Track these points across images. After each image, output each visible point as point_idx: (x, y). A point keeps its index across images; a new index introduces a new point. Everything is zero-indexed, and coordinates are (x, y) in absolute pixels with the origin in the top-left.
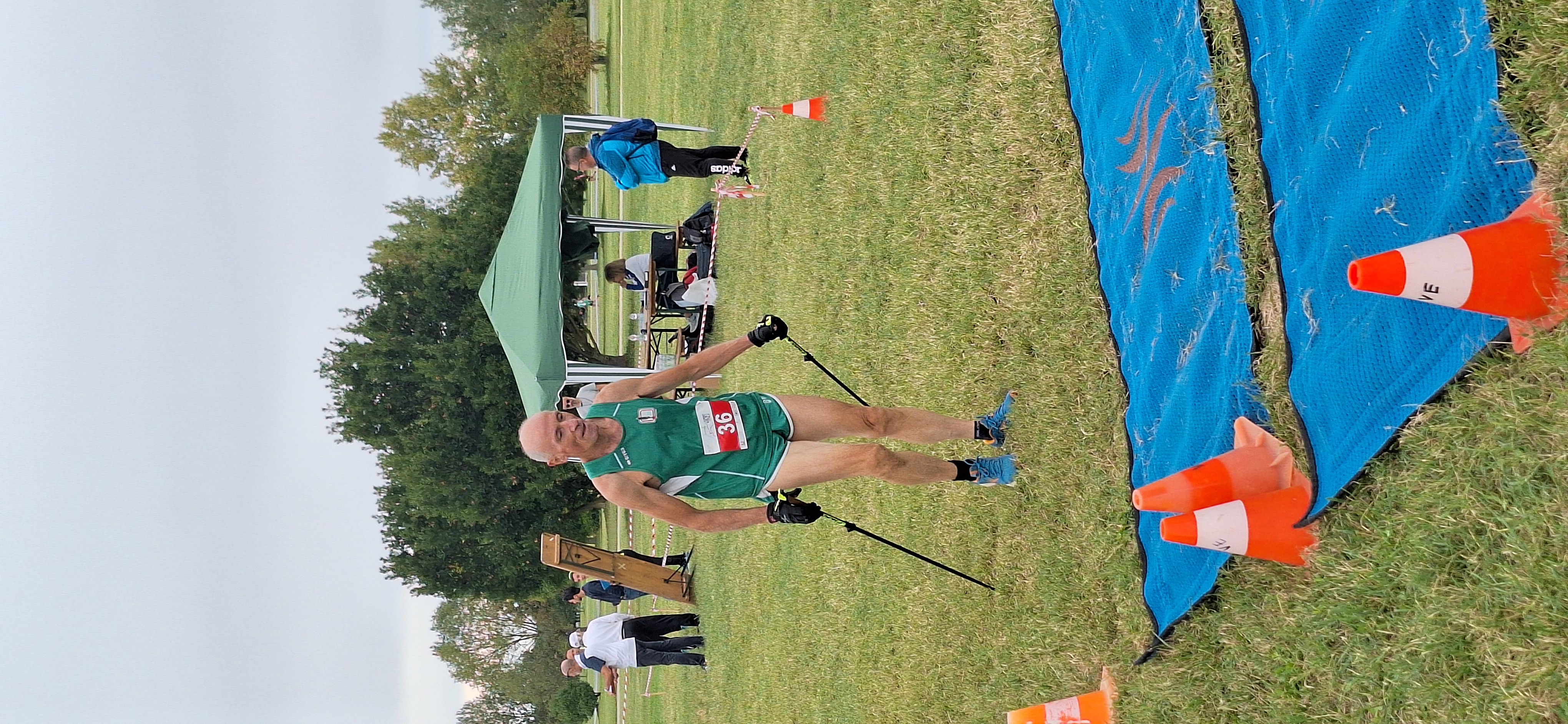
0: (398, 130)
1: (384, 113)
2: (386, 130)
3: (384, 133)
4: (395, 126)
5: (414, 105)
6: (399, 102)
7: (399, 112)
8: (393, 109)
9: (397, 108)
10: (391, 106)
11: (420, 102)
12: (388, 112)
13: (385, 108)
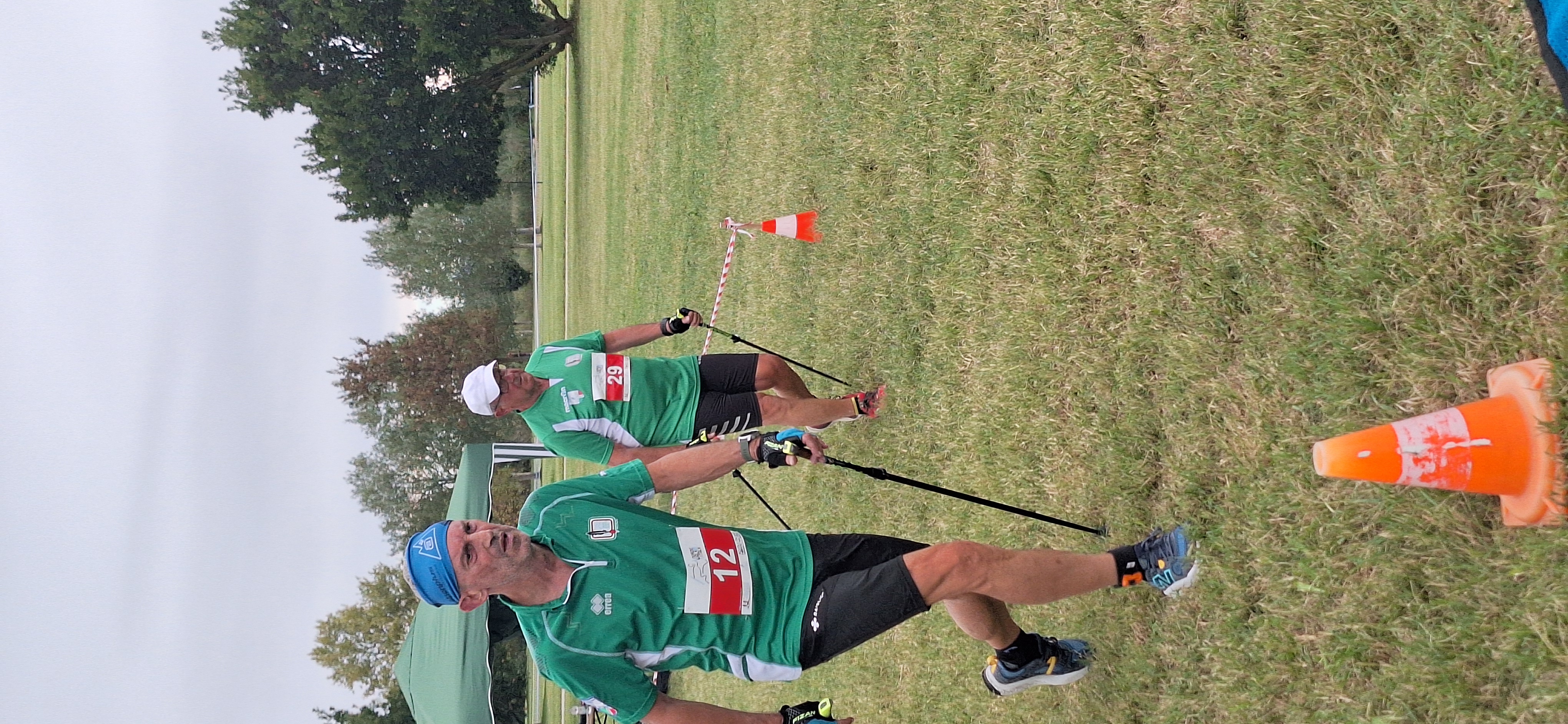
0: (332, 644)
1: (318, 627)
2: (320, 645)
3: (318, 648)
4: (329, 641)
5: (349, 617)
6: (334, 615)
7: (334, 624)
8: (328, 623)
9: (331, 621)
10: (325, 619)
11: (355, 613)
12: (322, 626)
13: (319, 622)
